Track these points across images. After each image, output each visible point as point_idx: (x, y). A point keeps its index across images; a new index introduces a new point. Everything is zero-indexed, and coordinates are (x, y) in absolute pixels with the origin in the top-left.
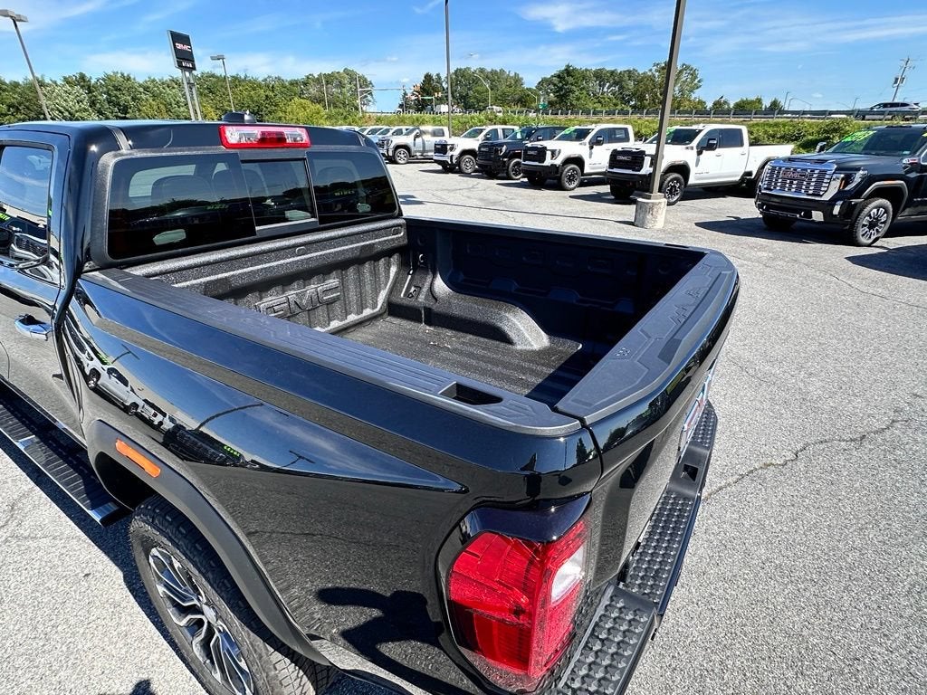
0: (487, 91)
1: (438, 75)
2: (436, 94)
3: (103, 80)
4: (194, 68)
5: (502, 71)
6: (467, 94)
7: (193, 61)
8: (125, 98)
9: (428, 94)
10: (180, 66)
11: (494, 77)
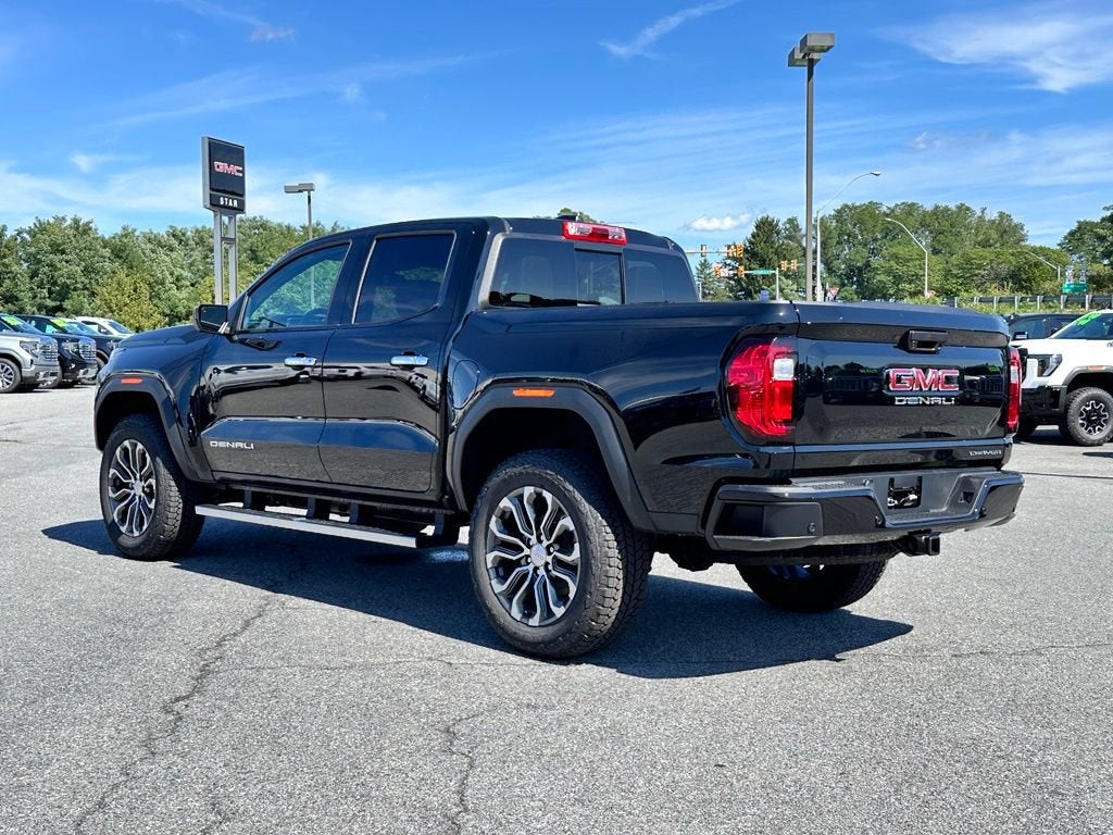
0: (922, 256)
1: (791, 221)
2: (784, 264)
3: (29, 233)
4: (241, 209)
5: (963, 210)
6: (868, 265)
7: (242, 195)
8: (71, 270)
9: (763, 265)
10: (214, 204)
11: (944, 226)
